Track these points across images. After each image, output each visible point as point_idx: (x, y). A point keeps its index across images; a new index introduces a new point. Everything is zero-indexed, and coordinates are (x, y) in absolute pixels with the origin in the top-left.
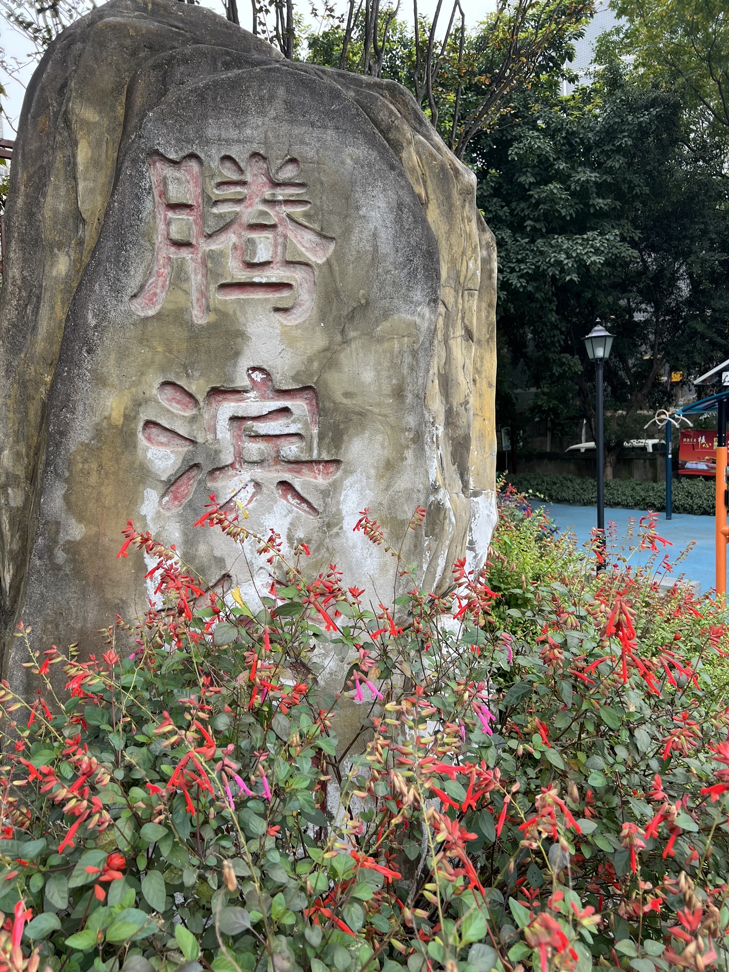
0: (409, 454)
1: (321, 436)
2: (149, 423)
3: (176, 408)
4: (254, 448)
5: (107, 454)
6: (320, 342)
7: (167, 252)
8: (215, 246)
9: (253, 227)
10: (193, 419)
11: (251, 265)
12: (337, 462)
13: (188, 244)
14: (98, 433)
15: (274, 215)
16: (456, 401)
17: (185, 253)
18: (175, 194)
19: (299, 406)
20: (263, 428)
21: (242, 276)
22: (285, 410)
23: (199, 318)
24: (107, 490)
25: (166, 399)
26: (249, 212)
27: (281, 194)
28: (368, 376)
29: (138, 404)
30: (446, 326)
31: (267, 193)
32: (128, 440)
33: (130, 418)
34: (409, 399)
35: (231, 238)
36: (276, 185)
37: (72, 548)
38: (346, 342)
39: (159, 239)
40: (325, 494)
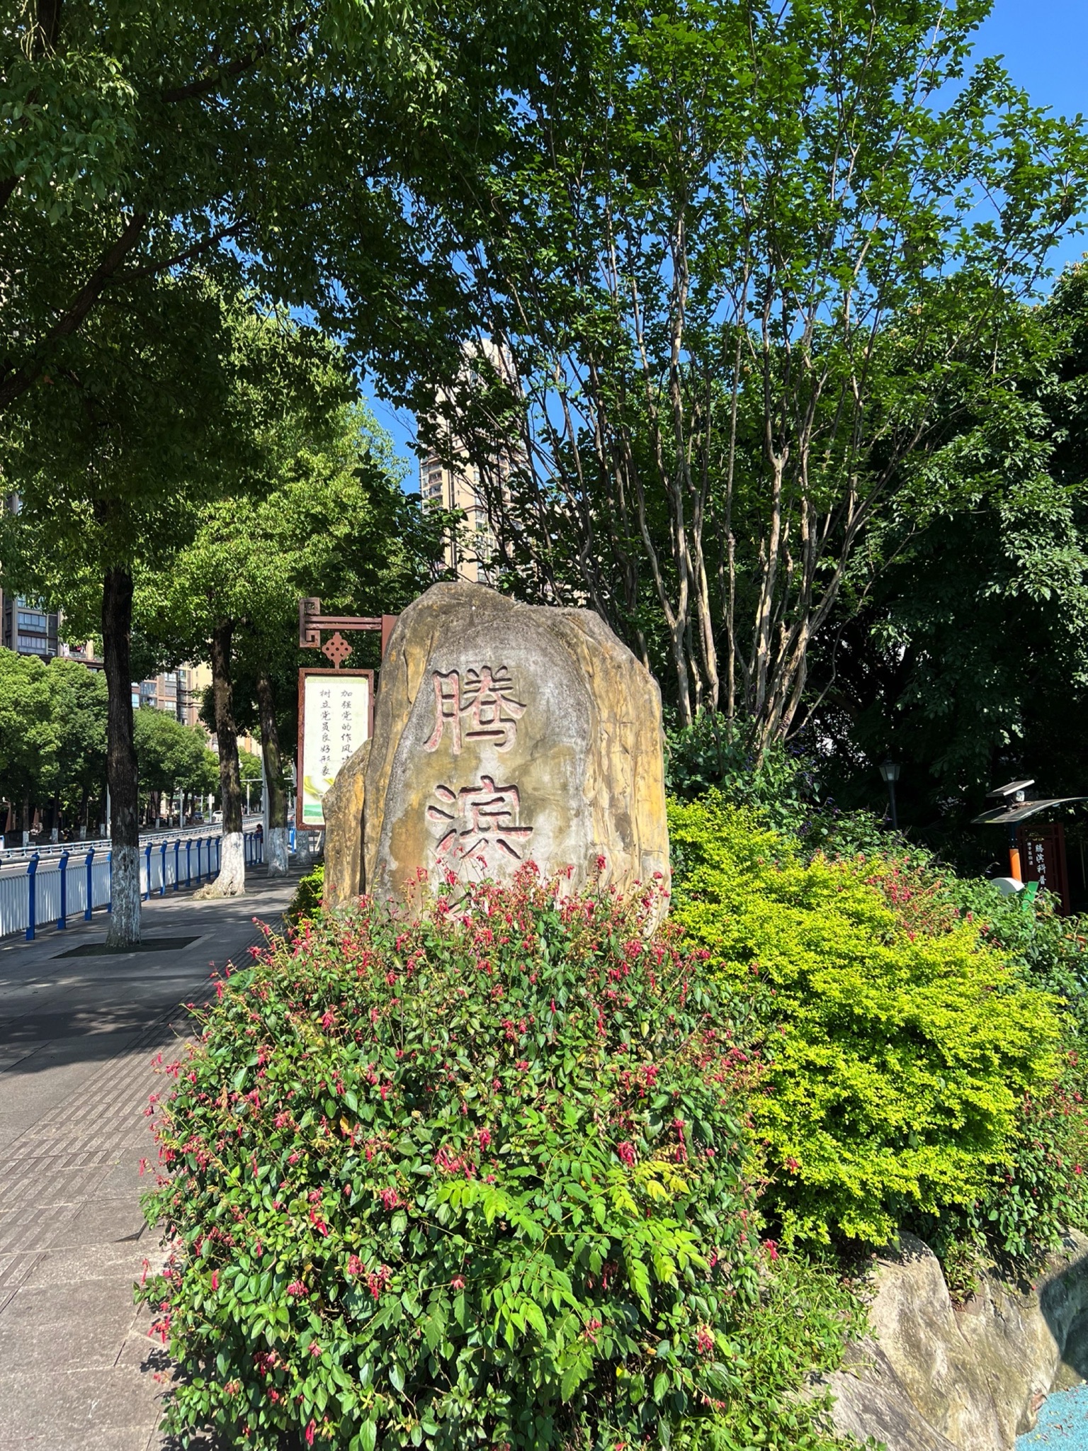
0: (574, 822)
1: (521, 813)
2: (431, 808)
3: (445, 799)
4: (484, 821)
5: (410, 824)
6: (519, 761)
7: (441, 719)
8: (464, 714)
9: (484, 703)
10: (453, 805)
11: (482, 723)
12: (530, 829)
13: (452, 715)
14: (406, 813)
15: (494, 696)
16: (617, 791)
17: (451, 719)
18: (446, 691)
19: (509, 796)
20: (488, 809)
21: (479, 728)
22: (501, 799)
23: (456, 750)
24: (410, 843)
25: (439, 794)
26: (481, 696)
27: (497, 685)
28: (546, 778)
29: (426, 797)
30: (609, 746)
31: (491, 685)
32: (421, 817)
33: (421, 805)
34: (572, 791)
35: (473, 709)
36: (494, 680)
37: (392, 873)
38: (533, 760)
39: (439, 714)
40: (524, 847)
